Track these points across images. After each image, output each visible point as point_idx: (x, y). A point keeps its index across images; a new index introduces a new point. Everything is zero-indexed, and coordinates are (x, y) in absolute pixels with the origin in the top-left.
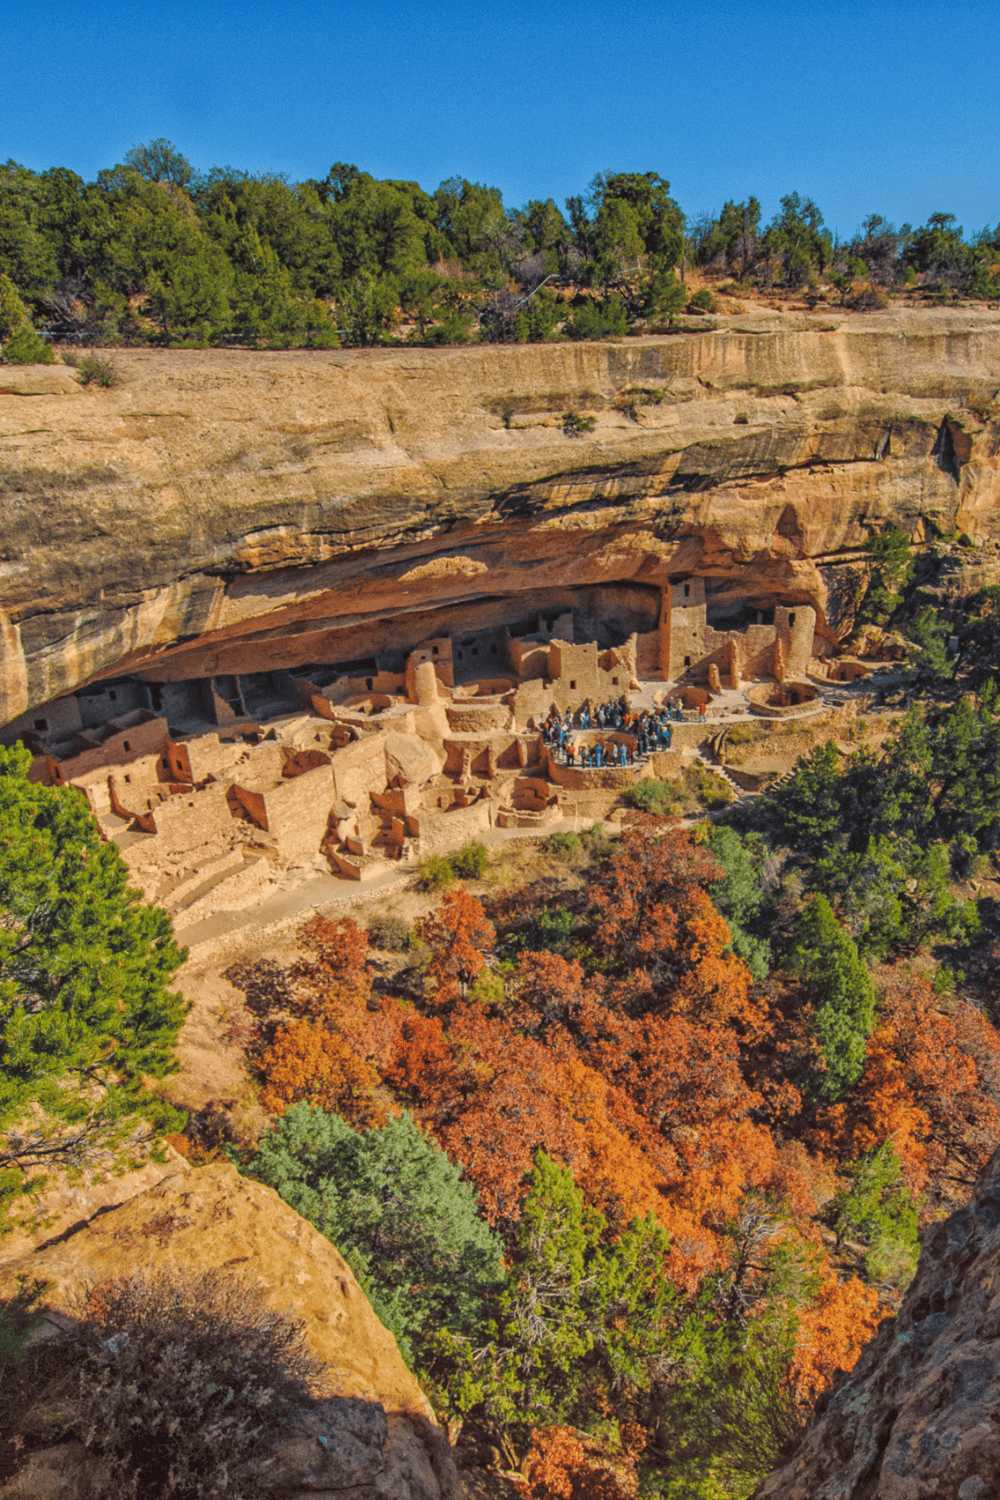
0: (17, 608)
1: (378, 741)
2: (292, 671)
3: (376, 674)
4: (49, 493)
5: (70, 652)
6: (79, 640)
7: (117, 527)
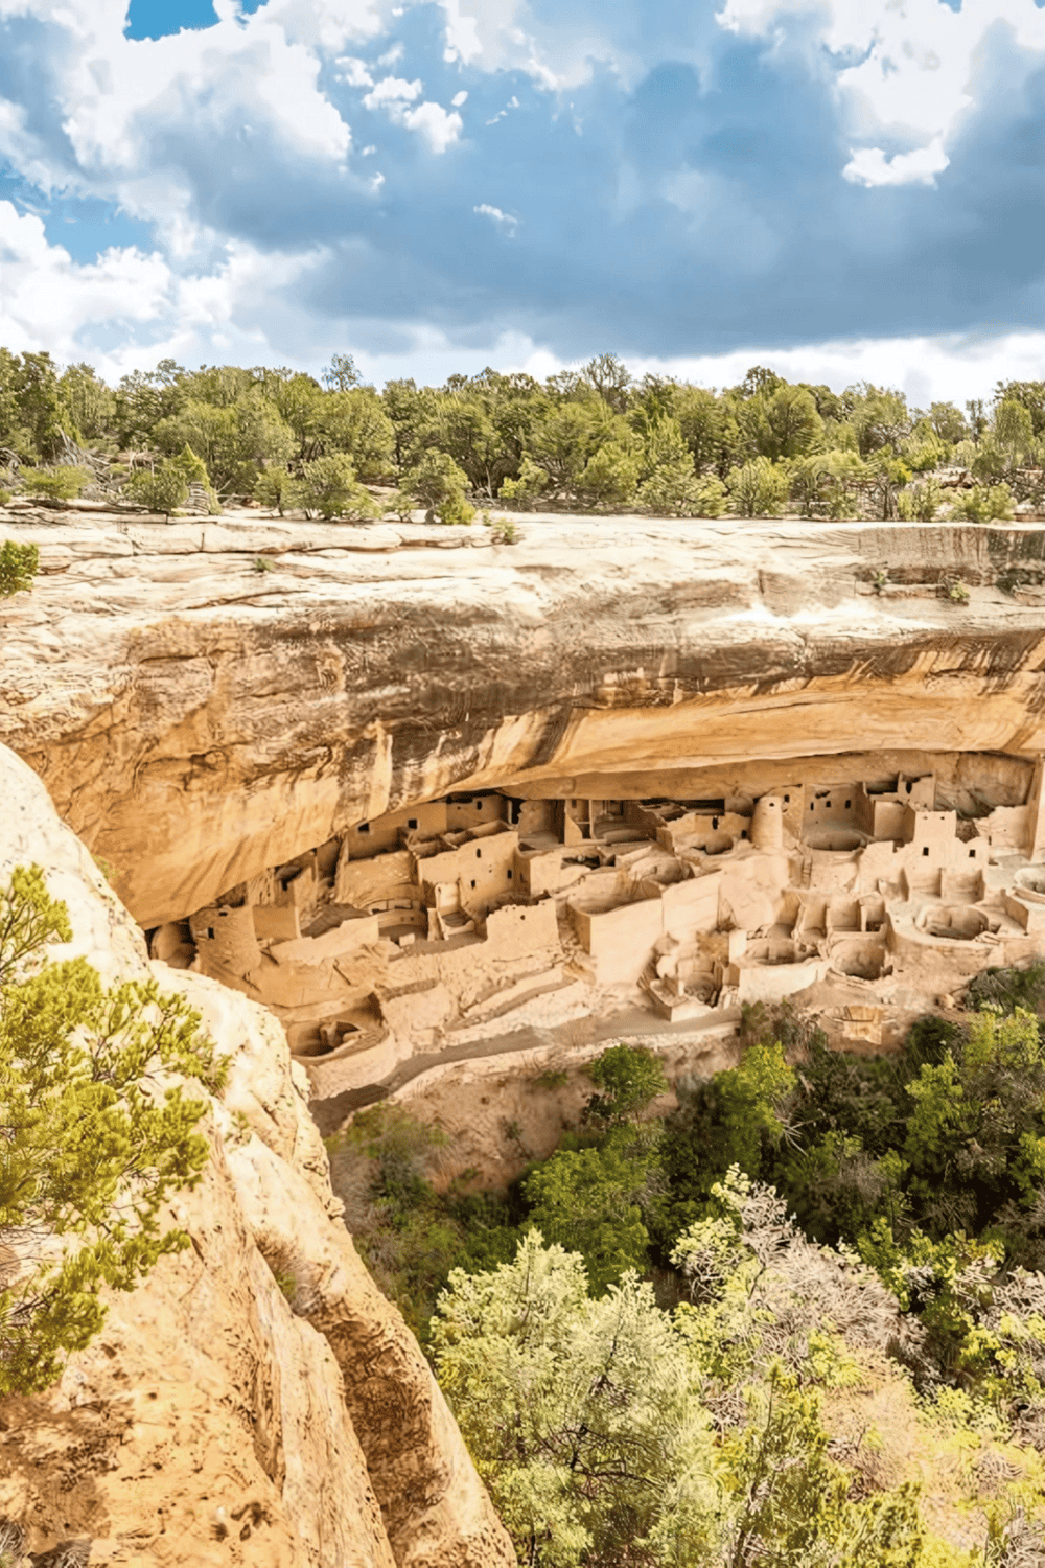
0: (393, 723)
1: (712, 881)
2: (645, 802)
3: (723, 814)
4: (438, 628)
5: (431, 766)
6: (441, 755)
7: (491, 660)
